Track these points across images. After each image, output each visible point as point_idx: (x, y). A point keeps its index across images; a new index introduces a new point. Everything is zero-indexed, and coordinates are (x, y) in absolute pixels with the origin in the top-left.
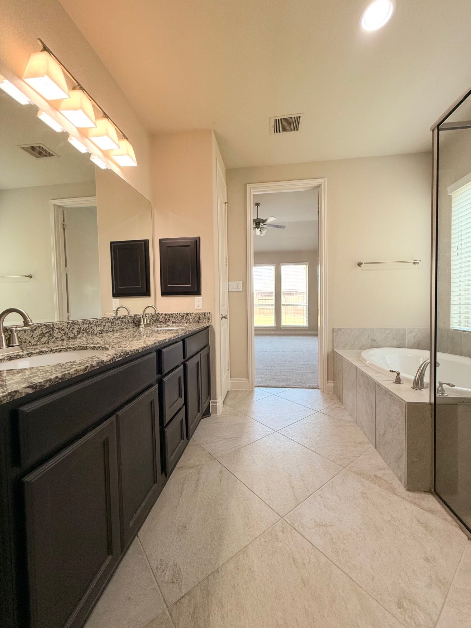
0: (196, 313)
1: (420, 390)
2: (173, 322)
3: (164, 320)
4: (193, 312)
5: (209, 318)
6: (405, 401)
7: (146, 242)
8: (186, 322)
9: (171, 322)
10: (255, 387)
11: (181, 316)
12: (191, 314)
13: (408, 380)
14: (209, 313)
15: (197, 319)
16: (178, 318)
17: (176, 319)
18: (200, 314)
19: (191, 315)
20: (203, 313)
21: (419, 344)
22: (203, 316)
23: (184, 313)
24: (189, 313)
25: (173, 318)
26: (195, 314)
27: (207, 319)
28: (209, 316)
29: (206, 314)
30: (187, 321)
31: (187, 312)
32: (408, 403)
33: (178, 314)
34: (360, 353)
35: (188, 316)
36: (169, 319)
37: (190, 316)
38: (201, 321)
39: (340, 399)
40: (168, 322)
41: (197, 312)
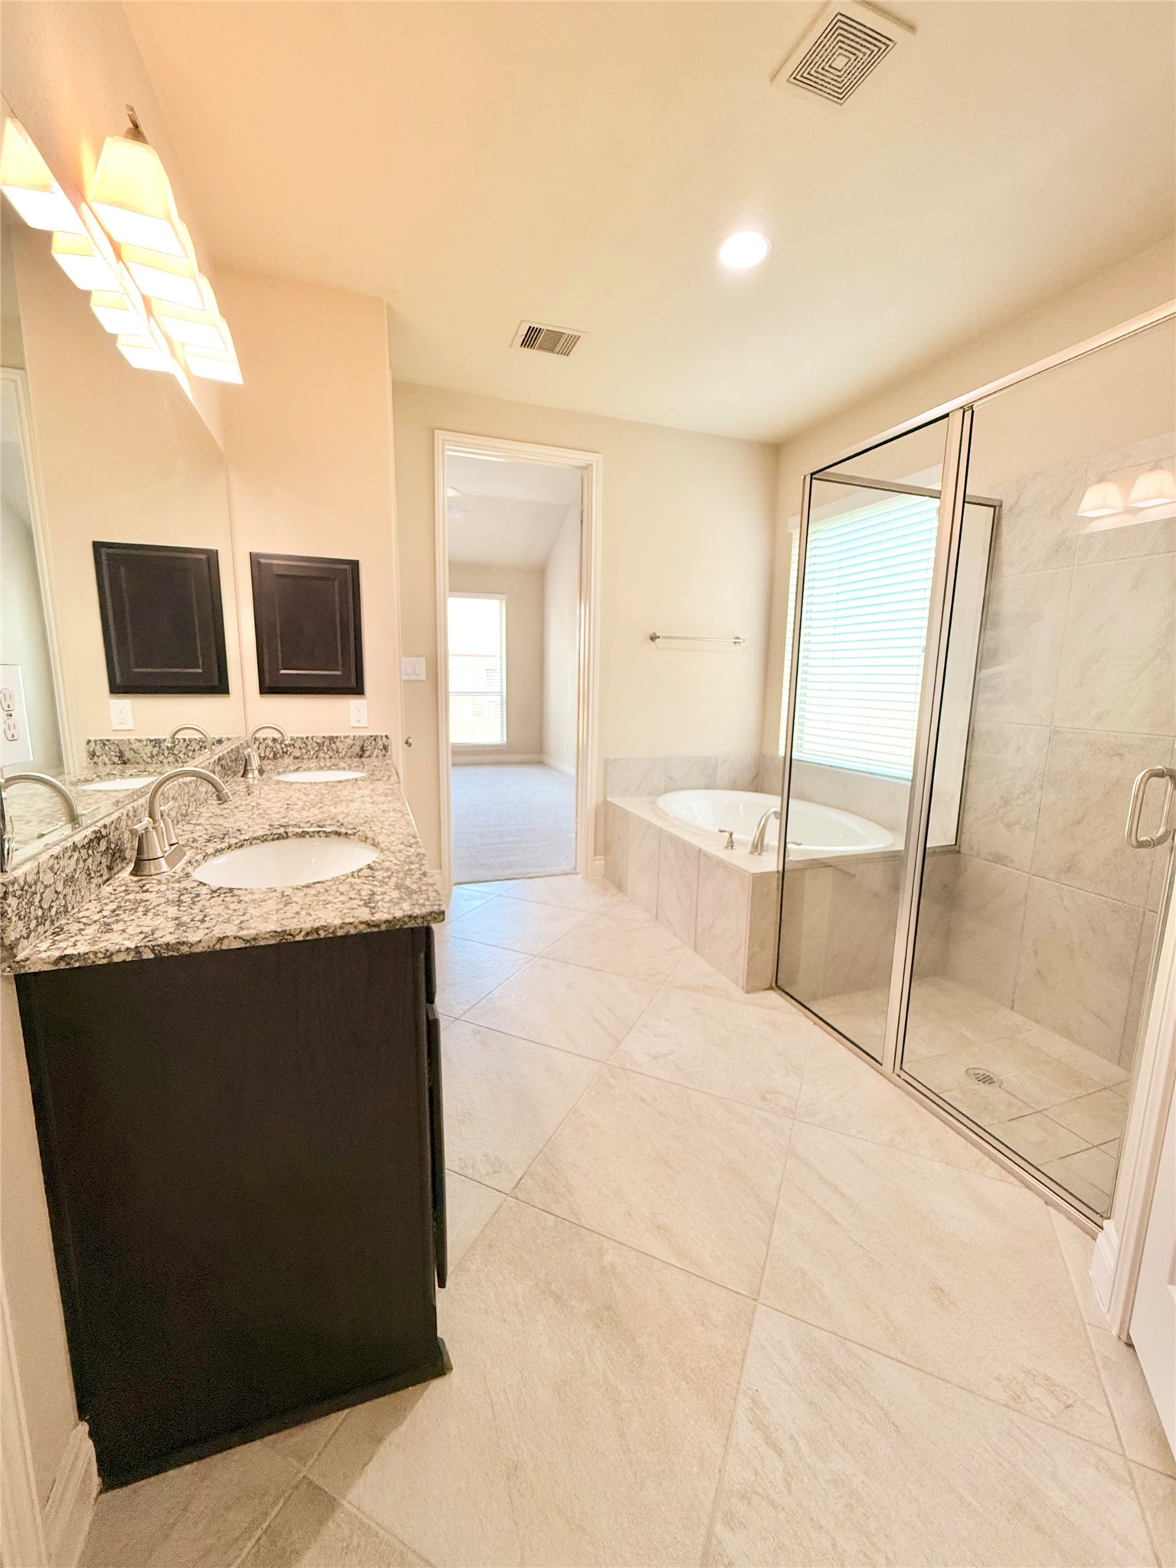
0: (355, 736)
1: (760, 854)
2: (296, 758)
3: (272, 754)
4: (347, 735)
5: (385, 748)
6: (749, 873)
7: (212, 557)
8: (331, 758)
9: (291, 757)
10: (456, 884)
11: (316, 743)
12: (342, 739)
13: (742, 844)
14: (386, 736)
15: (357, 749)
16: (309, 748)
17: (304, 751)
18: (365, 738)
19: (341, 741)
20: (371, 736)
21: (734, 783)
22: (371, 743)
23: (324, 737)
24: (337, 738)
25: (295, 747)
26: (352, 738)
27: (381, 750)
28: (386, 743)
29: (378, 740)
30: (331, 755)
31: (331, 734)
32: (753, 874)
33: (310, 738)
34: (654, 802)
35: (334, 743)
36: (285, 750)
37: (338, 743)
38: (367, 754)
39: (620, 886)
40: (282, 757)
41: (357, 734)
